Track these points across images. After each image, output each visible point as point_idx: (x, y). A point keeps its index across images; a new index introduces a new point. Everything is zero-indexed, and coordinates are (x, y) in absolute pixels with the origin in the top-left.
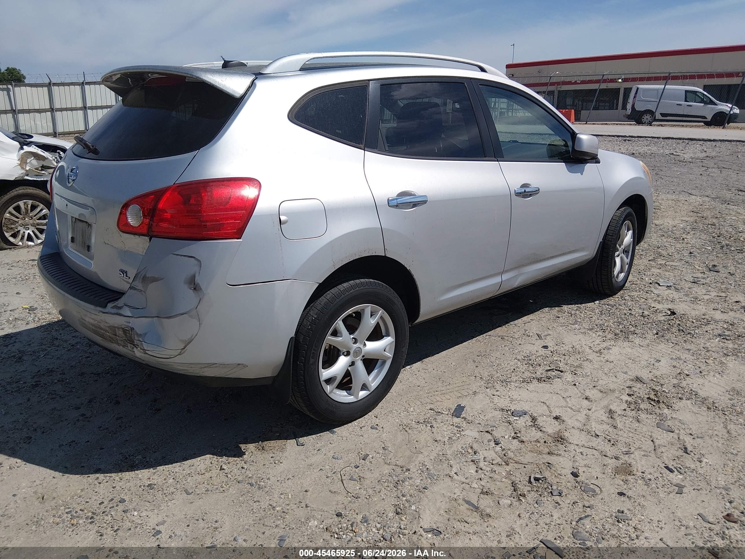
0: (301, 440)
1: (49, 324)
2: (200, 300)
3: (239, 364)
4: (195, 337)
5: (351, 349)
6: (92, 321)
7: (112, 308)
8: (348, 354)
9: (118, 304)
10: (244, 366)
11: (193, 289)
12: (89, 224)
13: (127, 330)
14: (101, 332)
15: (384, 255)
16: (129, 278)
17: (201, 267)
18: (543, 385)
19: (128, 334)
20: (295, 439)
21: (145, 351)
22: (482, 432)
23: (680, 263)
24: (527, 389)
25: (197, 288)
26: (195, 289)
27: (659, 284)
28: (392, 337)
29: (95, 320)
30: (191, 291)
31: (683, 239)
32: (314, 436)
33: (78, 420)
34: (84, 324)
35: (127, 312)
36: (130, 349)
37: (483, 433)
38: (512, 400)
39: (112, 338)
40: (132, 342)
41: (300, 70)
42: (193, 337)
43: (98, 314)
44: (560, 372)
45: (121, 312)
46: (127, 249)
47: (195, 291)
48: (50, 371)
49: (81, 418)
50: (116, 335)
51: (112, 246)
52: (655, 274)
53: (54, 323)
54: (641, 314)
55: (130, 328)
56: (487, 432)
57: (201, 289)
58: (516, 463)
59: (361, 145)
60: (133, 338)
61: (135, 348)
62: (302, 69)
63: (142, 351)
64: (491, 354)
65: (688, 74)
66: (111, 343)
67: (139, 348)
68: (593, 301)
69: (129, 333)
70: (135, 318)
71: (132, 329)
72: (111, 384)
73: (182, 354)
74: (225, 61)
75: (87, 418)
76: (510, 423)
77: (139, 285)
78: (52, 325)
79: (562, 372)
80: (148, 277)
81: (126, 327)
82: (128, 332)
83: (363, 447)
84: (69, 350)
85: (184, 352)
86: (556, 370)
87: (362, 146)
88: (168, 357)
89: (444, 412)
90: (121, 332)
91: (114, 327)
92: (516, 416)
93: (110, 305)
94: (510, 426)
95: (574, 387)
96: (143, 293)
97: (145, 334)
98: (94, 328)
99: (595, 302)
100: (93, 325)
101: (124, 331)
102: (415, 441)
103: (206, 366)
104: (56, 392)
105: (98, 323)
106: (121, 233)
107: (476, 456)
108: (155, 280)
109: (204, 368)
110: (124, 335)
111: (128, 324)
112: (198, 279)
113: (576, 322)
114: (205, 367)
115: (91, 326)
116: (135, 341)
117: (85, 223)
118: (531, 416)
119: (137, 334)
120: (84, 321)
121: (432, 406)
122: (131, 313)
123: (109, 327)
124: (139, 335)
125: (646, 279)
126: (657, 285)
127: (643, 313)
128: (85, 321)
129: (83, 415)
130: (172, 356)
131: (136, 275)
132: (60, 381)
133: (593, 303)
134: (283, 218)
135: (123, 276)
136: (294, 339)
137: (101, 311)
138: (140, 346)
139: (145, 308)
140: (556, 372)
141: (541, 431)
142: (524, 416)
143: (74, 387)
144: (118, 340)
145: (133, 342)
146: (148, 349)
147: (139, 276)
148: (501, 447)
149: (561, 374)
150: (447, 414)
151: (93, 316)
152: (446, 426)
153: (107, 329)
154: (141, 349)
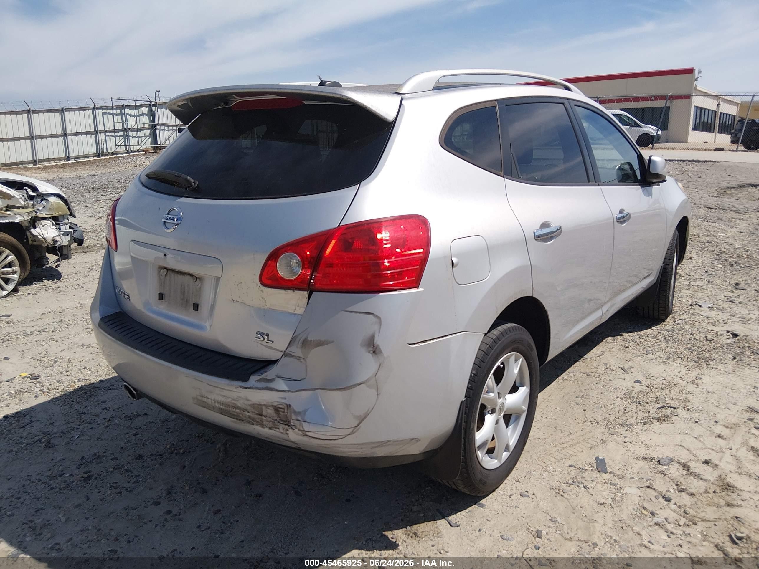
0: (453, 518)
1: (65, 395)
2: (380, 365)
3: (413, 439)
4: (371, 411)
5: (496, 405)
6: (222, 399)
7: (259, 381)
8: (493, 412)
9: (266, 376)
10: (417, 441)
11: (372, 352)
12: (197, 278)
13: (280, 408)
14: (235, 412)
15: (531, 295)
16: (273, 342)
17: (381, 325)
18: (664, 425)
19: (281, 413)
20: (444, 518)
21: (304, 433)
22: (641, 487)
23: (703, 282)
24: (654, 432)
25: (377, 351)
26: (374, 352)
27: (700, 306)
28: (527, 387)
29: (227, 397)
30: (370, 354)
31: (691, 258)
32: (463, 512)
33: (166, 520)
34: (204, 402)
35: (282, 385)
36: (282, 431)
37: (644, 489)
38: (647, 446)
39: (254, 419)
40: (286, 422)
41: (433, 90)
42: (369, 412)
43: (235, 390)
44: (673, 409)
45: (271, 385)
46: (268, 306)
47: (374, 355)
48: (98, 457)
49: (168, 517)
50: (261, 415)
51: (245, 304)
52: (688, 295)
53: (70, 392)
54: (705, 338)
55: (286, 406)
56: (648, 487)
57: (381, 352)
58: (703, 521)
59: (500, 172)
60: (289, 418)
61: (290, 430)
62: (435, 88)
63: (300, 432)
64: (590, 394)
65: (615, 98)
66: (248, 425)
67: (296, 430)
68: (650, 327)
69: (284, 412)
70: (292, 392)
71: (289, 406)
72: (184, 467)
73: (355, 432)
74: (322, 81)
75: (176, 515)
76: (663, 474)
77: (296, 350)
78: (69, 396)
79: (675, 408)
80: (311, 341)
81: (280, 404)
82: (282, 410)
83: (527, 521)
84: (107, 427)
85: (358, 430)
86: (668, 407)
87: (502, 173)
88: (337, 438)
89: (586, 468)
90: (271, 411)
91: (261, 405)
92: (664, 464)
93: (254, 379)
94: (666, 478)
95: (696, 424)
96: (302, 360)
97: (305, 411)
98: (221, 407)
99: (652, 328)
100: (220, 403)
101: (277, 409)
102: (579, 507)
103: (379, 444)
104: (118, 484)
105: (233, 401)
106: (263, 288)
107: (656, 518)
108: (320, 344)
109: (375, 447)
110: (275, 415)
111: (283, 401)
112: (378, 341)
113: (647, 352)
114: (377, 447)
115: (217, 405)
116: (292, 421)
117: (188, 277)
118: (679, 463)
119: (295, 412)
120: (205, 400)
121: (570, 462)
122: (287, 386)
123: (250, 405)
124: (297, 413)
125: (684, 301)
126: (698, 306)
127: (706, 337)
128: (208, 398)
129: (169, 512)
130: (341, 437)
131: (292, 338)
132: (117, 469)
133: (650, 329)
134: (454, 260)
135: (262, 339)
136: (465, 402)
137: (241, 387)
138: (298, 427)
139: (304, 379)
140: (669, 409)
141: (701, 479)
142: (672, 463)
143: (139, 476)
144: (264, 420)
145: (289, 422)
146: (309, 430)
147: (298, 339)
148: (675, 504)
149: (675, 410)
150: (592, 470)
151: (225, 393)
152: (600, 485)
153: (248, 408)
154: (299, 430)
